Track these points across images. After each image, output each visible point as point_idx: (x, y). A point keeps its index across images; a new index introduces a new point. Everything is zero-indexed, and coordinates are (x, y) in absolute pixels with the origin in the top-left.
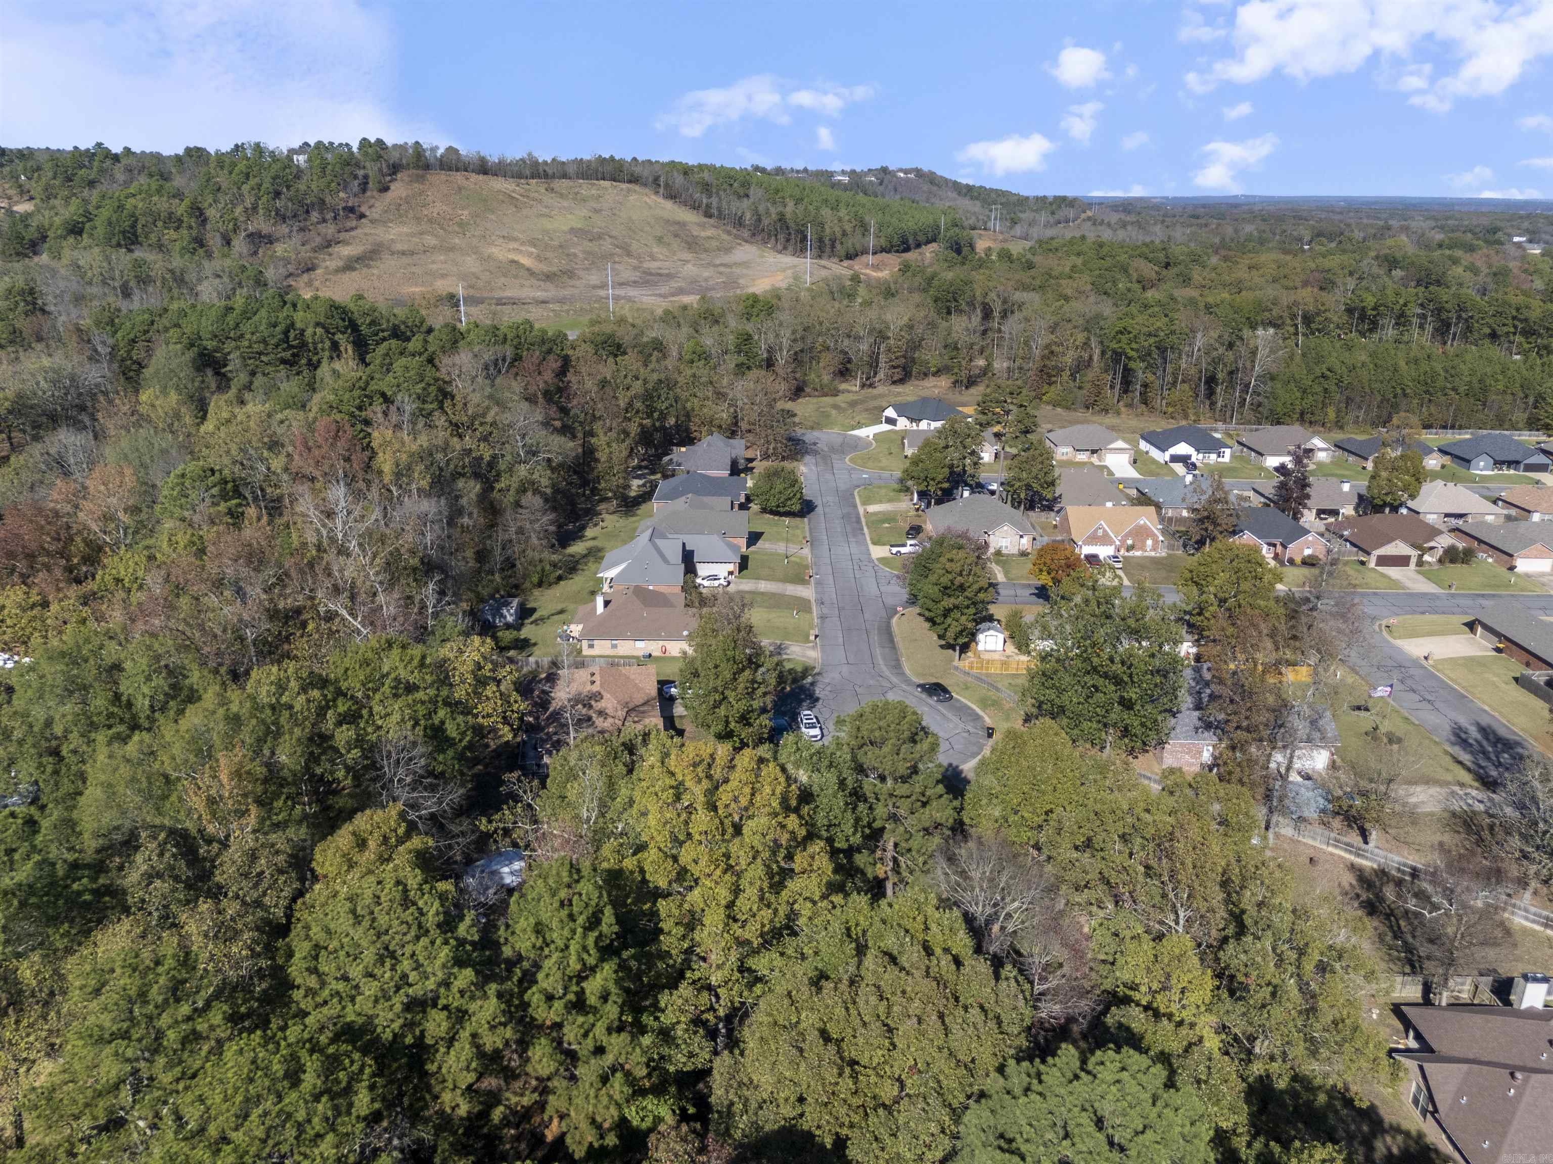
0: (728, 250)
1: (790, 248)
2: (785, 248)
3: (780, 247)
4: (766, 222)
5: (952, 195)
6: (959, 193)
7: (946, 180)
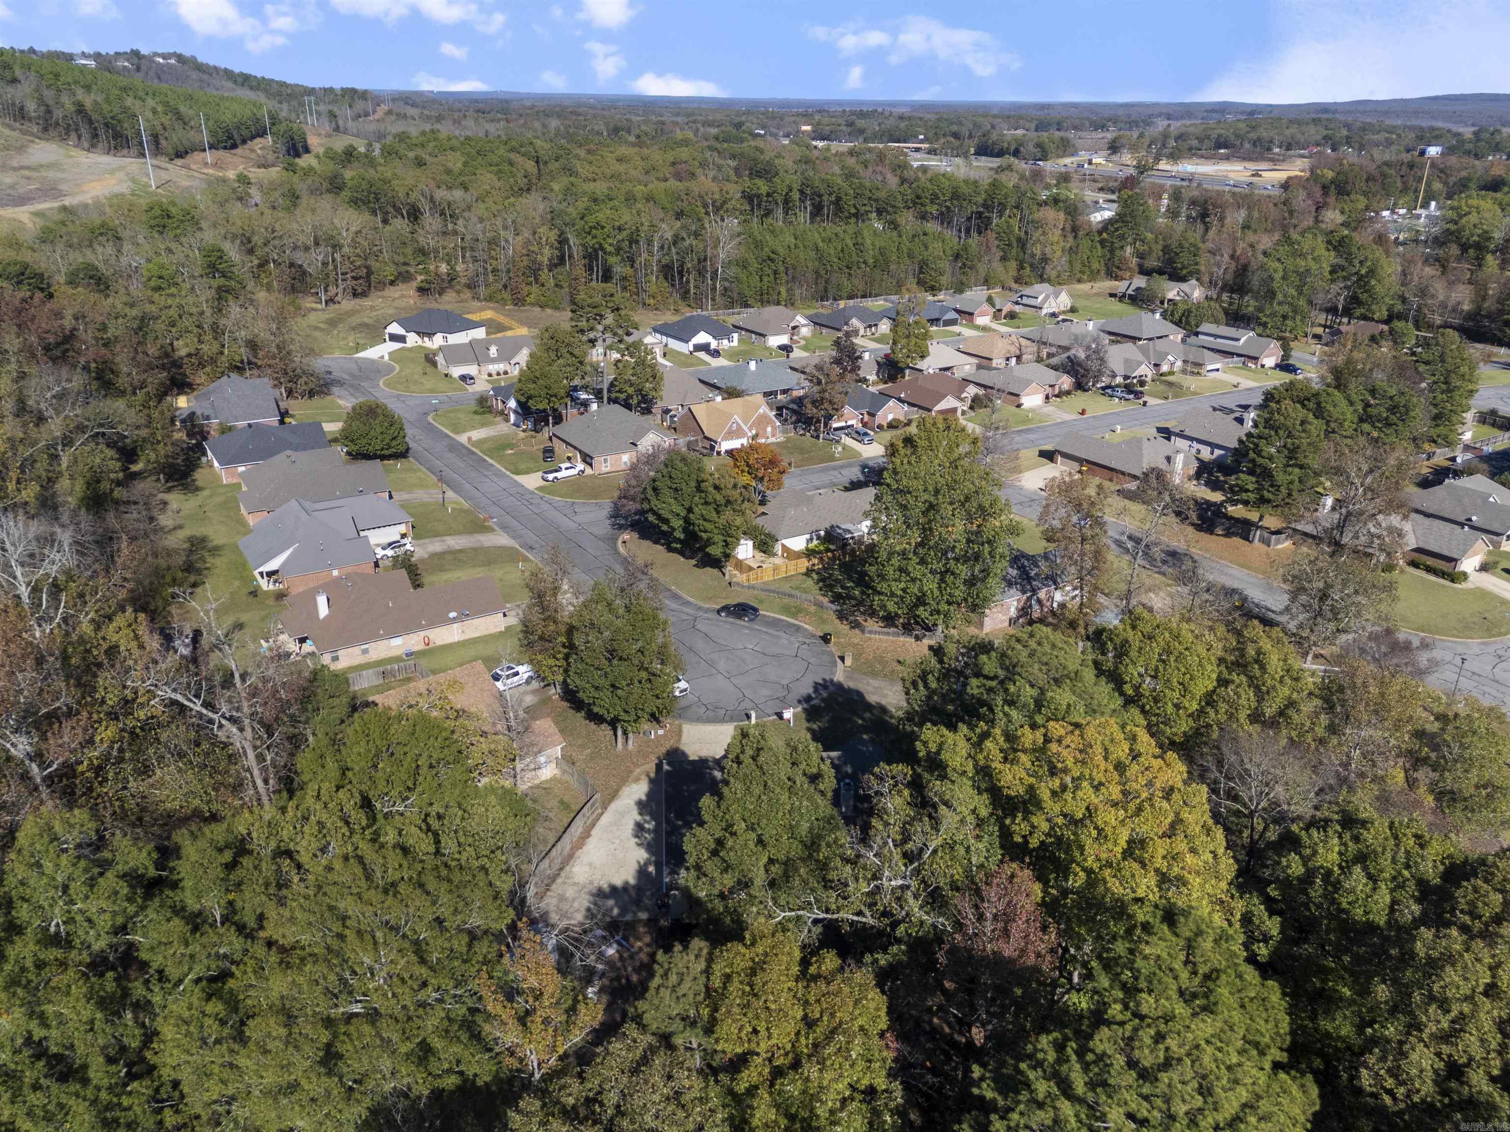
0: (21, 149)
1: (100, 145)
2: (93, 146)
3: (86, 145)
4: (58, 114)
5: (230, 84)
6: (235, 82)
7: (216, 68)
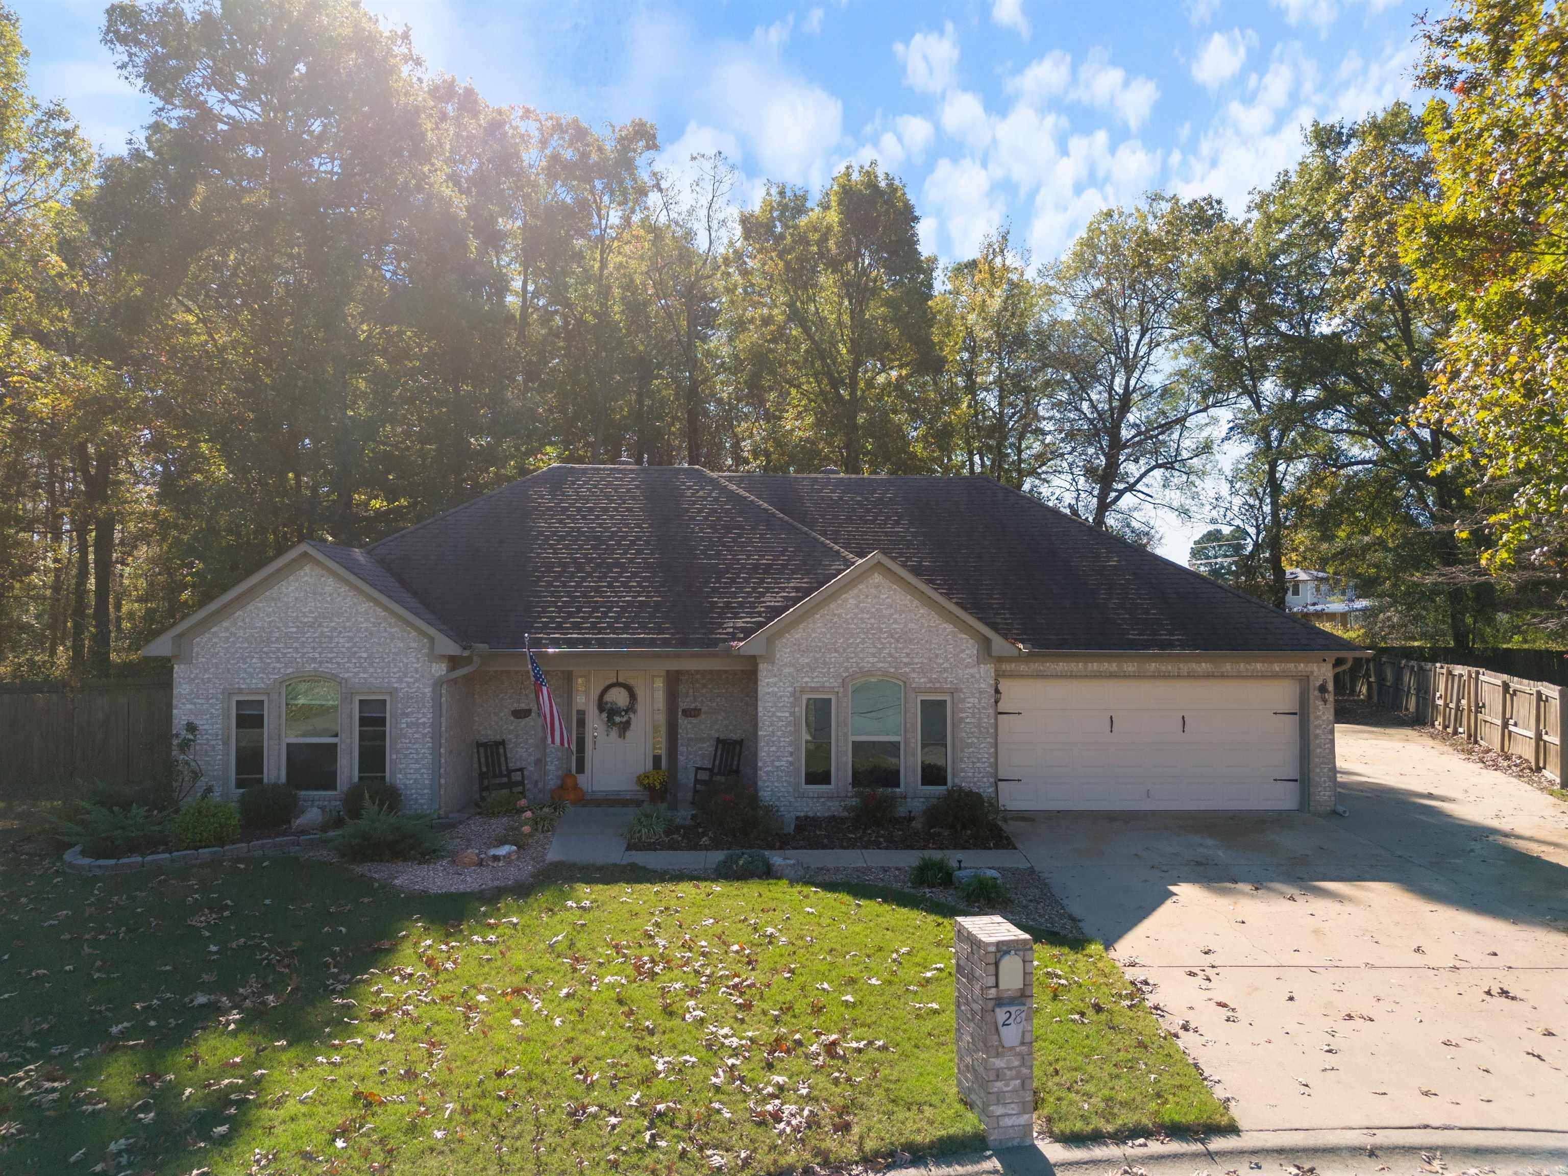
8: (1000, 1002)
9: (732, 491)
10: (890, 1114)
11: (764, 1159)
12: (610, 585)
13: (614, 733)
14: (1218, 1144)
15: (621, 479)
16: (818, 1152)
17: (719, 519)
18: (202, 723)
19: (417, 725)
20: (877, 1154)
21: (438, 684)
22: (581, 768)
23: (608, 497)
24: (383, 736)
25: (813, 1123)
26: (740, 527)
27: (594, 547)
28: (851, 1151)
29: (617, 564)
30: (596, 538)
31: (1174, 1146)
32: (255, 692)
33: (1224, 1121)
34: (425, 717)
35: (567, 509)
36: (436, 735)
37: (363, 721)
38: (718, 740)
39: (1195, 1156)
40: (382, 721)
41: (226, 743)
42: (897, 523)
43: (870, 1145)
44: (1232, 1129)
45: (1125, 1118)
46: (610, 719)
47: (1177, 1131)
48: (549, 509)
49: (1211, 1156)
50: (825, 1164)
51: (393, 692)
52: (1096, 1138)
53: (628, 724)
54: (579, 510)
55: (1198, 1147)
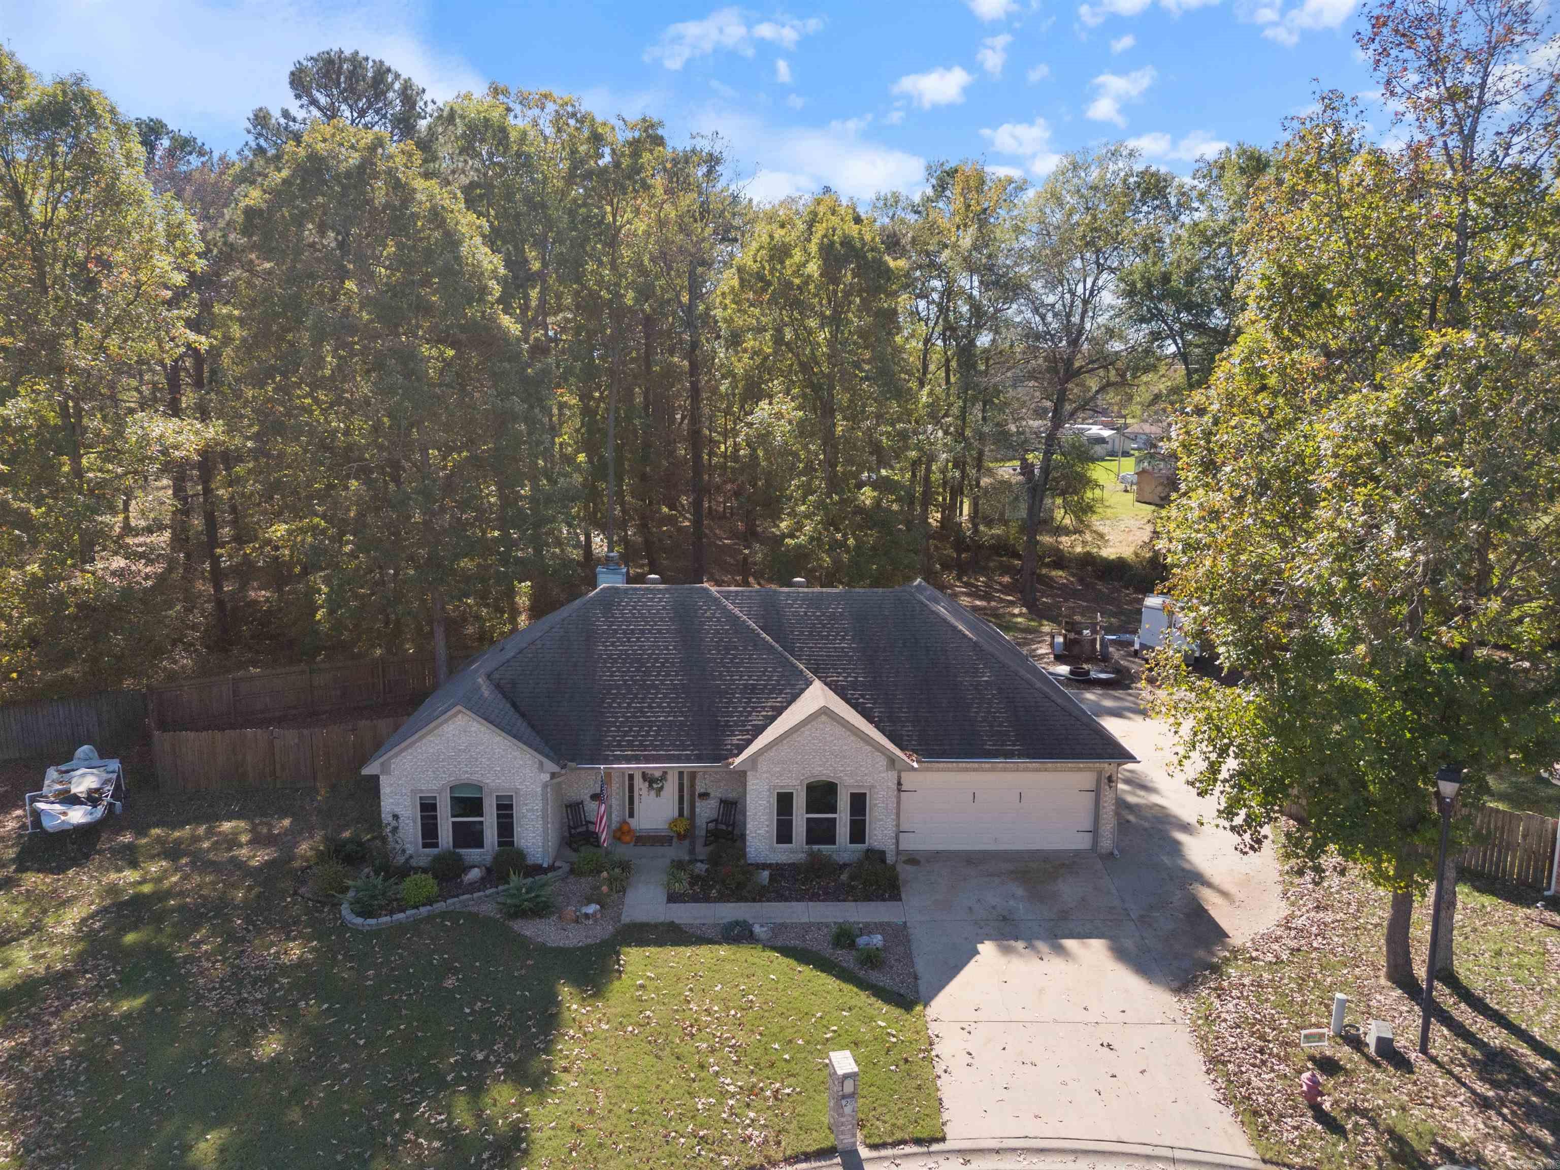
8: (844, 1097)
9: (730, 611)
10: (798, 1135)
11: (745, 1162)
12: (650, 707)
13: (653, 793)
14: (935, 1147)
15: (651, 600)
16: (766, 1157)
17: (721, 640)
18: (398, 810)
19: (532, 810)
20: (791, 1157)
21: (545, 786)
22: (631, 815)
23: (643, 617)
24: (511, 816)
25: (766, 1141)
26: (736, 648)
27: (638, 670)
28: (780, 1156)
29: (654, 686)
30: (639, 661)
31: (915, 1149)
32: (432, 791)
33: (940, 1135)
34: (538, 806)
35: (616, 631)
36: (544, 817)
37: (499, 807)
38: (721, 801)
39: (923, 1154)
40: (510, 807)
41: (415, 822)
42: (843, 638)
43: (788, 1153)
44: (943, 1139)
45: (899, 1135)
46: (650, 786)
47: (918, 1142)
48: (604, 631)
49: (929, 1153)
50: (769, 1162)
51: (517, 791)
52: (884, 1145)
53: (662, 788)
54: (625, 632)
55: (925, 1149)
